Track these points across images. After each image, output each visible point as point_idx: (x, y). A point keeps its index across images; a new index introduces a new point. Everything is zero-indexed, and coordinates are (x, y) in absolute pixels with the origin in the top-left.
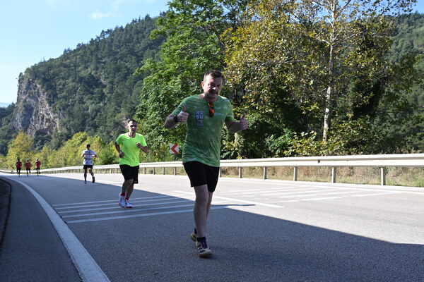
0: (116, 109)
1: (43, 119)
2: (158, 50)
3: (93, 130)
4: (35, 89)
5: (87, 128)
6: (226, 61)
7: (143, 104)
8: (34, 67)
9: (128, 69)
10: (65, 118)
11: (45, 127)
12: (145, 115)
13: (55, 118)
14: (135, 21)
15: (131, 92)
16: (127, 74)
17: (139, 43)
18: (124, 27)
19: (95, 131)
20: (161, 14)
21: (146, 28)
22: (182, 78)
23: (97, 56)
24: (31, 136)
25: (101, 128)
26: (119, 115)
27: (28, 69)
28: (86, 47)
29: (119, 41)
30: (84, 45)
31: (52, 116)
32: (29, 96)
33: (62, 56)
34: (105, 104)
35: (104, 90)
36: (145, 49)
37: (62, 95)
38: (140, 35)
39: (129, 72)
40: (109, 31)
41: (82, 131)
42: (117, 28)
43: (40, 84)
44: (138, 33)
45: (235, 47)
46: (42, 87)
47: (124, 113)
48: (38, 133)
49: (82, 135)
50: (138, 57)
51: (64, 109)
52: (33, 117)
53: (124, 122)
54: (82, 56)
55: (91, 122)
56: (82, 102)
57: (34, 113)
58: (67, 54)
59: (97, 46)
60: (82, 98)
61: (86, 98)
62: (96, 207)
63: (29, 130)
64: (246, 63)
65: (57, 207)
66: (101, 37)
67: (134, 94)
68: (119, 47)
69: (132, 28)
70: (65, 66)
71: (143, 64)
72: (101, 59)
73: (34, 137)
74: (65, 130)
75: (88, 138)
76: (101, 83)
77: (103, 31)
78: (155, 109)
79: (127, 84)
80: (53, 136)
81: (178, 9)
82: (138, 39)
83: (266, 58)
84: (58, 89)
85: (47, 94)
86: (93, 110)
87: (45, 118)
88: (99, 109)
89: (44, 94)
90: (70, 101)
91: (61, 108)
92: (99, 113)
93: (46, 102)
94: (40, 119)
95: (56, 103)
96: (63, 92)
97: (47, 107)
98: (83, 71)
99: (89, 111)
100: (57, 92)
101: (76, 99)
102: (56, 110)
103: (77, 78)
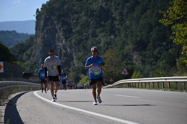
0: (124, 42)
1: (60, 53)
4: (51, 25)
11: (63, 61)
13: (72, 52)
26: (127, 47)
31: (68, 50)
34: (116, 36)
37: (76, 29)
43: (56, 20)
51: (79, 44)
53: (131, 54)
56: (95, 35)
60: (95, 31)
79: (135, 15)
84: (73, 24)
85: (63, 30)
86: (105, 43)
87: (62, 52)
88: (110, 42)
89: (60, 30)
90: (84, 35)
91: (76, 43)
92: (110, 46)
93: (63, 37)
94: (58, 53)
95: (71, 38)
96: (77, 27)
97: (64, 42)
98: (94, 3)
99: (102, 44)
100: (72, 27)
101: (89, 33)
102: (72, 44)
103: (89, 12)
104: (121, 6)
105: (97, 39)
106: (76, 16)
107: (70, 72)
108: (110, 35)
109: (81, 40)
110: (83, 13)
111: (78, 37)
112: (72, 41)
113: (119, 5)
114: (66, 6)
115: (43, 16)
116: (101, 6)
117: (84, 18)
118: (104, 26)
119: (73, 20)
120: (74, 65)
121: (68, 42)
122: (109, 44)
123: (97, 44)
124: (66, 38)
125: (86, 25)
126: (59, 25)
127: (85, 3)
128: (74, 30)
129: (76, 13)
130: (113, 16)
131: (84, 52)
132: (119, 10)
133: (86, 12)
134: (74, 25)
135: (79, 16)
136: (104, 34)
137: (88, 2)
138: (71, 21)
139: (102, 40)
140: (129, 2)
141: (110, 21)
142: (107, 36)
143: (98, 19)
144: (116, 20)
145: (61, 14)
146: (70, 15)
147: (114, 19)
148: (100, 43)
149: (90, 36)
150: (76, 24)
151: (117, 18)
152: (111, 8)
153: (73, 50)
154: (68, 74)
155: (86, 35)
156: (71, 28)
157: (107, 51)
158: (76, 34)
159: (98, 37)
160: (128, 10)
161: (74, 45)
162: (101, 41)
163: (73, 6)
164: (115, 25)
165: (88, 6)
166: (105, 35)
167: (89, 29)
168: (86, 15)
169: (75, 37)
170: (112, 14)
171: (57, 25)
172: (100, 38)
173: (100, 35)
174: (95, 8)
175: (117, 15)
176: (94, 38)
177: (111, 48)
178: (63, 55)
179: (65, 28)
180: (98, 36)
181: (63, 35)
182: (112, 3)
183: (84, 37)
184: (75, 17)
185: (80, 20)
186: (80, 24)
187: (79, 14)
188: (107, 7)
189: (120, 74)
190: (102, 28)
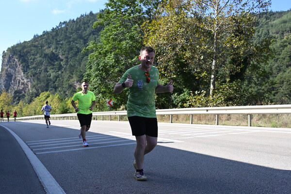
0: (70, 76)
1: (19, 83)
2: (98, 35)
3: (54, 90)
4: (13, 62)
5: (50, 89)
6: (145, 43)
7: (88, 72)
8: (13, 47)
9: (78, 49)
10: (35, 82)
11: (21, 89)
12: (90, 80)
13: (27, 82)
14: (83, 16)
15: (80, 64)
16: (78, 52)
17: (86, 31)
18: (75, 20)
19: (56, 91)
20: (100, 11)
21: (90, 21)
22: (115, 54)
23: (57, 39)
24: (11, 94)
25: (59, 89)
26: (72, 80)
27: (9, 48)
28: (49, 34)
29: (72, 29)
30: (47, 32)
31: (25, 81)
32: (10, 67)
33: (32, 39)
34: (62, 72)
35: (62, 63)
36: (90, 35)
37: (33, 66)
38: (86, 25)
39: (79, 50)
40: (65, 23)
41: (47, 91)
42: (70, 20)
43: (17, 59)
44: (84, 24)
45: (151, 33)
46: (19, 61)
47: (75, 78)
48: (16, 92)
49: (46, 94)
50: (85, 40)
51: (34, 76)
52: (13, 81)
53: (75, 84)
54: (46, 39)
55: (52, 85)
56: (46, 71)
57: (13, 79)
58: (36, 38)
59: (57, 33)
60: (46, 68)
61: (49, 68)
62: (56, 143)
63: (9, 90)
64: (158, 44)
65: (29, 143)
66: (59, 26)
67: (82, 65)
68: (72, 33)
69: (80, 20)
70: (35, 46)
71: (88, 45)
72: (59, 41)
73: (13, 95)
74: (34, 90)
75: (50, 95)
76: (59, 58)
77: (61, 23)
78: (97, 76)
79: (77, 59)
80: (26, 94)
81: (112, 8)
82: (84, 28)
83: (172, 41)
84: (30, 62)
85: (22, 66)
86: (54, 77)
89: (20, 66)
90: (38, 70)
92: (58, 79)
93: (21, 71)
94: (17, 82)
95: (28, 72)
96: (33, 64)
97: (22, 74)
98: (47, 50)
101: (42, 69)
102: (28, 76)
103: (43, 55)
104: (66, 52)
105: (48, 74)
106: (33, 57)
108: (58, 71)
109: (36, 74)
110: (38, 55)
111: (33, 71)
112: (29, 74)
113: (65, 52)
114: (25, 50)
115: (7, 57)
116: (52, 51)
117: (39, 59)
118: (54, 65)
119: (31, 59)
120: (29, 91)
121: (25, 75)
122: (57, 77)
123: (48, 76)
124: (24, 72)
125: (41, 63)
126: (20, 62)
127: (40, 49)
128: (30, 67)
129: (33, 55)
131: (37, 82)
132: (65, 55)
133: (40, 55)
135: (35, 57)
136: (54, 70)
137: (42, 49)
138: (29, 60)
139: (52, 74)
141: (58, 62)
142: (55, 72)
143: (50, 60)
145: (22, 55)
146: (29, 56)
148: (50, 76)
149: (43, 71)
150: (33, 62)
152: (59, 54)
156: (29, 65)
158: (32, 69)
160: (72, 55)
163: (32, 50)
165: (42, 51)
167: (42, 66)
168: (40, 57)
169: (31, 71)
172: (50, 73)
174: (48, 53)
175: (64, 58)
176: (46, 73)
178: (21, 84)
179: (24, 64)
180: (49, 71)
182: (60, 50)
183: (38, 72)
185: (35, 60)
186: (36, 62)
187: (35, 55)
188: (57, 52)
190: (52, 66)
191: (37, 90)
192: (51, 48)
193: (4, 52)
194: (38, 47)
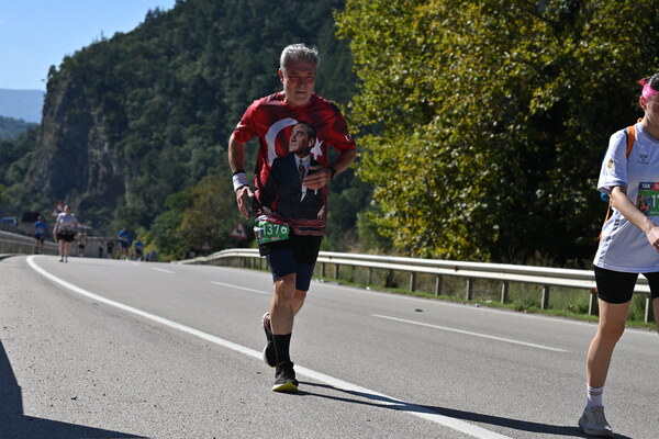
1: (96, 173)
4: (81, 108)
11: (100, 193)
13: (122, 173)
28: (193, 7)
31: (114, 169)
32: (68, 122)
43: (92, 96)
46: (98, 104)
48: (85, 204)
52: (76, 169)
54: (186, 29)
57: (78, 160)
58: (155, 21)
61: (189, 130)
63: (67, 198)
80: (114, 213)
84: (130, 109)
85: (107, 121)
86: (200, 161)
87: (100, 171)
88: (212, 159)
89: (100, 120)
90: (154, 137)
91: (134, 153)
92: (210, 169)
93: (104, 137)
94: (91, 173)
95: (123, 141)
96: (140, 115)
97: (106, 148)
98: (185, 67)
99: (192, 163)
100: (129, 116)
101: (165, 134)
102: (123, 155)
103: (172, 87)
104: (244, 80)
105: (182, 150)
106: (140, 92)
107: (112, 218)
108: (214, 144)
109: (147, 149)
110: (157, 87)
111: (140, 141)
112: (127, 148)
113: (239, 76)
114: (118, 67)
115: (64, 84)
116: (199, 76)
117: (158, 99)
118: (201, 122)
119: (132, 100)
120: (124, 203)
121: (115, 150)
122: (208, 163)
123: (180, 160)
124: (112, 141)
125: (161, 116)
126: (99, 109)
127: (163, 65)
128: (131, 124)
129: (142, 85)
130: (225, 100)
131: (149, 176)
132: (240, 90)
133: (163, 86)
134: (132, 113)
135: (147, 93)
136: (200, 139)
137: (171, 64)
138: (128, 103)
139: (193, 152)
140: (264, 73)
141: (216, 112)
142: (205, 145)
143: (189, 105)
144: (230, 110)
145: (107, 83)
146: (127, 89)
147: (225, 109)
148: (188, 160)
149: (167, 141)
150: (138, 111)
151: (234, 106)
152: (223, 82)
153: (126, 169)
154: (109, 223)
155: (157, 139)
156: (126, 119)
157: (204, 178)
158: (137, 134)
159: (185, 146)
160: (259, 91)
161: (128, 159)
162: (191, 155)
163: (137, 69)
164: (227, 122)
165: (170, 71)
166: (202, 143)
167: (166, 125)
168: (163, 92)
169: (133, 140)
170: (223, 96)
171: (95, 107)
172: (190, 147)
173: (190, 141)
174: (185, 79)
175: (234, 99)
176: (177, 147)
177: (213, 173)
178: (101, 177)
179: (113, 116)
180: (186, 143)
181: (106, 132)
182: (224, 71)
183: (152, 143)
184: (136, 95)
185: (147, 103)
186: (148, 111)
187: (148, 87)
188: (213, 78)
189: (227, 234)
190: (197, 125)
191: (148, 201)
192: (199, 63)
193: (53, 68)
194: (157, 57)
